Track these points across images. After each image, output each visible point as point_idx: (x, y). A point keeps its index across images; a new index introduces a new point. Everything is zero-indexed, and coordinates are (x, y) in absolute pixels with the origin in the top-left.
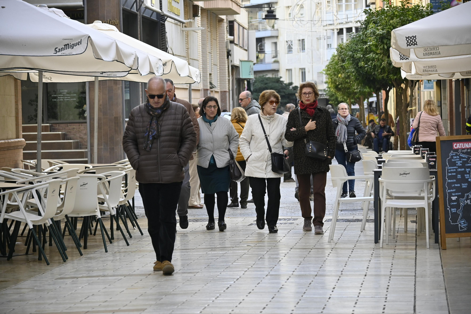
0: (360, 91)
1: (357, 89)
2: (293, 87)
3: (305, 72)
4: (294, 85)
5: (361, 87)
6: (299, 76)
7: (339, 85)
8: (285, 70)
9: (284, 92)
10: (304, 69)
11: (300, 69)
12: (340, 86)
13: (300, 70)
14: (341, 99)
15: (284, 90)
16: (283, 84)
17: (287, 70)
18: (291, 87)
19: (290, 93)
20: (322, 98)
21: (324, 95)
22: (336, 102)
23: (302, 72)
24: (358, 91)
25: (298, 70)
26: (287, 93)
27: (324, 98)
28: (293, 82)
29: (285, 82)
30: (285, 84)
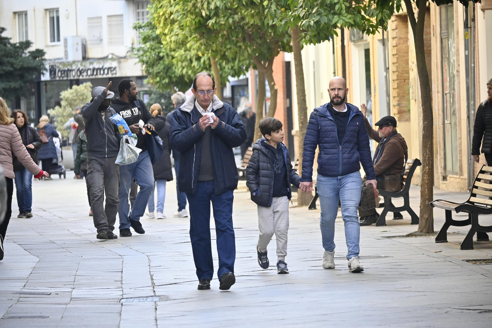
0: (317, 23)
1: (305, 17)
2: (32, 53)
3: (58, 18)
4: (32, 48)
5: (322, 10)
6: (45, 27)
7: (209, 18)
8: (11, 14)
9: (12, 65)
10: (57, 11)
11: (46, 10)
12: (211, 22)
13: (46, 14)
14: (184, 71)
15: (12, 60)
16: (9, 46)
17: (15, 13)
18: (27, 53)
19: (25, 65)
20: (99, 76)
21: (106, 71)
22: (164, 79)
23: (52, 19)
24: (312, 23)
25: (40, 14)
26: (19, 67)
27: (105, 76)
28: (31, 38)
29: (12, 41)
30: (14, 45)
